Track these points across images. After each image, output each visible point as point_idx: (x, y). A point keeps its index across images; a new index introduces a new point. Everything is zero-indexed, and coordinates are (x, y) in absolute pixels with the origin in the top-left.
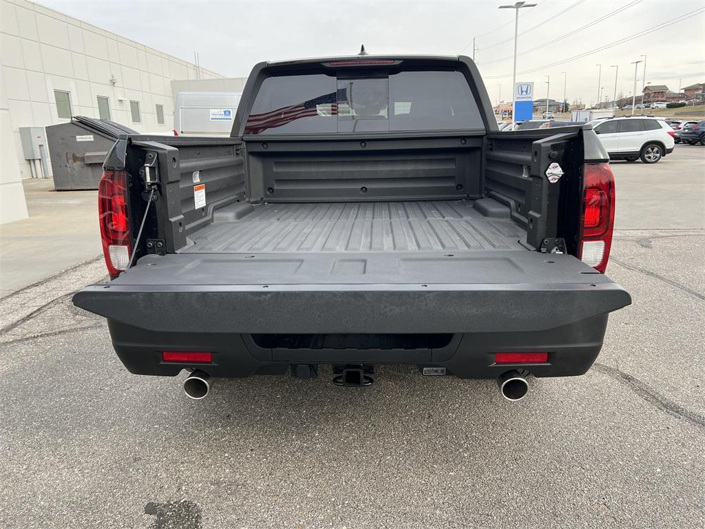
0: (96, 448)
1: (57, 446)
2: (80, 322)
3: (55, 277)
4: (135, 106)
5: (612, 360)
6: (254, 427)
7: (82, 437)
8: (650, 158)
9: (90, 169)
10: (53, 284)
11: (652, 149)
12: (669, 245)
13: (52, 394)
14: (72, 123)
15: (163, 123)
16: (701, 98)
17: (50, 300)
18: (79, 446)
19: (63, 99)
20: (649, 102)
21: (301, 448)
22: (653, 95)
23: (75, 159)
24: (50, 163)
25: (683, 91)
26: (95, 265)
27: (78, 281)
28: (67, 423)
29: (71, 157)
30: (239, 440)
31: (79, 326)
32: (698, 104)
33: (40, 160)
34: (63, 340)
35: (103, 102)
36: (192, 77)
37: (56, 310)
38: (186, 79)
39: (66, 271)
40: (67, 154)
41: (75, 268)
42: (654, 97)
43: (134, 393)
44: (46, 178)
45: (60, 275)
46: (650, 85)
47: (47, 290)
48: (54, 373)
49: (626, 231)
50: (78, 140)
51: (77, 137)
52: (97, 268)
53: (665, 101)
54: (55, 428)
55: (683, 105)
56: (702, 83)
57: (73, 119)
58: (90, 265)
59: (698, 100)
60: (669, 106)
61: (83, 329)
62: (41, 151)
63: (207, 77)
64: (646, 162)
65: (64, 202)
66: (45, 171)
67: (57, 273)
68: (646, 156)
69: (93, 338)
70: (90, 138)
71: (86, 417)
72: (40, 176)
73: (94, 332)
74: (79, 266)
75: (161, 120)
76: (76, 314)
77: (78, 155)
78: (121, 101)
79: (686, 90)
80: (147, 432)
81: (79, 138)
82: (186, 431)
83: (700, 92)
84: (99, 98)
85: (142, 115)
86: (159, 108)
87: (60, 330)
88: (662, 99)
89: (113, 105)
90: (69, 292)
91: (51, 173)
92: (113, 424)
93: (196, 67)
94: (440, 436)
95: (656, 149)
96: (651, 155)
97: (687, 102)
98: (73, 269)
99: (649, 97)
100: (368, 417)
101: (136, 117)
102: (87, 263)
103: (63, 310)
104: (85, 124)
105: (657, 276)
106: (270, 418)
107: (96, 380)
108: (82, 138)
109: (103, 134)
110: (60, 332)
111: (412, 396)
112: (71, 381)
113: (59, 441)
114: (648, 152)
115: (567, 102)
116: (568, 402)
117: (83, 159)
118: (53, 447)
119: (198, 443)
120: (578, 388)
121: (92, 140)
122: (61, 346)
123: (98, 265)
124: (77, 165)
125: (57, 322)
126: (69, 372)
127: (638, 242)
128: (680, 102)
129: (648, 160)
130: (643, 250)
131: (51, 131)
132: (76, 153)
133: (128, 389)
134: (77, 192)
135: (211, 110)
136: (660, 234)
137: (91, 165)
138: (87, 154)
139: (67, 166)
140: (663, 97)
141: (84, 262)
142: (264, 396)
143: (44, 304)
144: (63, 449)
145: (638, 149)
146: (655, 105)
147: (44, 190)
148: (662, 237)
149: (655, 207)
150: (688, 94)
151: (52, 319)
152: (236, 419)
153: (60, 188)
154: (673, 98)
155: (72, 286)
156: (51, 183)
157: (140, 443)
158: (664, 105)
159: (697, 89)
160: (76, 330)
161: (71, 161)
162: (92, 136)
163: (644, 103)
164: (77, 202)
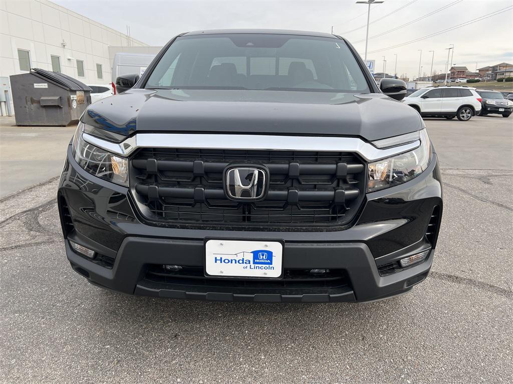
0: (49, 371)
1: (11, 368)
2: (34, 237)
3: (13, 196)
4: (80, 64)
5: (502, 282)
6: (202, 349)
7: (35, 357)
8: (463, 117)
9: (44, 110)
10: (12, 202)
11: (466, 111)
12: (504, 182)
13: (7, 311)
14: (31, 73)
15: (102, 78)
16: (491, 76)
17: (8, 216)
18: (32, 368)
19: (24, 56)
20: (454, 78)
21: (250, 373)
22: (457, 73)
23: (33, 101)
24: (13, 105)
25: (478, 71)
26: (48, 186)
27: (33, 200)
28: (20, 342)
29: (30, 100)
30: (189, 363)
31: (33, 241)
32: (489, 81)
33: (5, 102)
34: (18, 254)
35: (55, 60)
36: (125, 44)
37: (13, 225)
38: (120, 45)
39: (24, 191)
40: (26, 97)
41: (30, 189)
42: (457, 74)
43: (85, 309)
44: (9, 116)
45: (18, 194)
46: (455, 66)
47: (6, 207)
48: (9, 288)
49: (467, 171)
50: (35, 87)
51: (35, 84)
52: (49, 189)
53: (465, 78)
54: (9, 348)
55: (478, 81)
56: (491, 66)
57: (32, 70)
58: (44, 187)
59: (489, 78)
60: (468, 82)
61: (37, 244)
62: (5, 95)
63: (136, 45)
64: (460, 120)
65: (23, 134)
66: (9, 111)
67: (15, 193)
68: (461, 115)
69: (46, 252)
70: (45, 86)
71: (39, 335)
72: (5, 114)
73: (47, 247)
74: (34, 187)
75: (100, 75)
76: (31, 230)
77: (35, 99)
78: (69, 59)
79: (480, 70)
80: (99, 353)
81: (36, 86)
82: (137, 352)
83: (490, 72)
84: (52, 57)
85: (86, 71)
86: (99, 67)
87: (16, 245)
88: (463, 76)
89: (63, 63)
90: (25, 209)
91: (13, 113)
92: (65, 344)
93: (128, 38)
94: (379, 360)
95: (468, 111)
96: (465, 115)
97: (480, 79)
98: (29, 189)
99: (454, 75)
100: (306, 339)
101: (81, 73)
102: (41, 185)
103: (20, 226)
104: (41, 75)
105: (507, 208)
106: (215, 338)
107: (49, 295)
108: (39, 86)
109: (55, 83)
110: (16, 247)
111: (342, 316)
112: (25, 297)
113: (13, 361)
114: (463, 113)
115: (397, 76)
116: (482, 324)
117: (39, 102)
118: (6, 369)
119: (149, 366)
120: (485, 309)
121: (47, 87)
122: (17, 260)
123: (51, 186)
124: (34, 106)
125: (14, 237)
126: (23, 287)
127: (480, 179)
128: (476, 79)
129: (462, 118)
130: (487, 186)
131: (14, 79)
132: (33, 97)
133: (79, 305)
134: (33, 128)
135: (141, 68)
136: (493, 173)
137: (45, 107)
138: (42, 98)
139: (26, 107)
140: (464, 75)
141: (38, 184)
142: (207, 315)
143: (3, 220)
144: (16, 371)
145: (455, 110)
146: (459, 80)
147: (7, 125)
148: (496, 176)
149: (480, 153)
150: (482, 73)
151: (10, 234)
152: (184, 339)
153: (20, 124)
154: (471, 76)
155: (28, 204)
156: (13, 120)
157: (93, 366)
158: (465, 81)
159: (488, 70)
160: (30, 245)
161: (29, 103)
162: (46, 84)
163: (451, 78)
164: (33, 135)
